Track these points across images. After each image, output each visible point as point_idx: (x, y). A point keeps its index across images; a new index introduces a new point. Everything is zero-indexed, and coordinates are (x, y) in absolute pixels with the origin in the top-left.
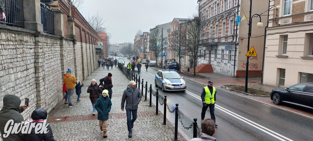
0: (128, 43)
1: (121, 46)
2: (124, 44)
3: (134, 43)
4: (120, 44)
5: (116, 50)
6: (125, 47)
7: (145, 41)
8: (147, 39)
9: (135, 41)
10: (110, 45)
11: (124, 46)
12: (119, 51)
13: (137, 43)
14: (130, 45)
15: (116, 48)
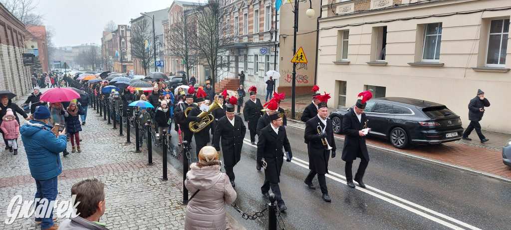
0: (89, 44)
1: (77, 51)
2: (82, 46)
3: (102, 46)
4: (73, 48)
5: (65, 59)
6: (84, 52)
7: (123, 40)
8: (125, 38)
9: (102, 41)
10: (54, 50)
11: (81, 50)
12: (71, 59)
13: (107, 45)
14: (93, 48)
15: (67, 54)
